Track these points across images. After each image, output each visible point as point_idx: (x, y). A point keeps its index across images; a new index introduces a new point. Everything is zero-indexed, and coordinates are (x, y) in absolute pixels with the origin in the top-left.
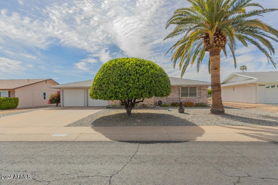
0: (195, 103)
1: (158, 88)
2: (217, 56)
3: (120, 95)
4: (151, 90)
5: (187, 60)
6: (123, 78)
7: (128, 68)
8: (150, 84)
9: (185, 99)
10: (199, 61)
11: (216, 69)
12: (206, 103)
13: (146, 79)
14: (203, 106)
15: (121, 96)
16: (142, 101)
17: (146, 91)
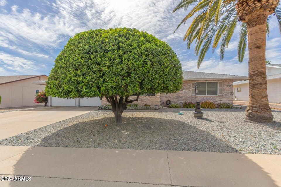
0: (215, 103)
1: (157, 76)
2: (261, 26)
3: (84, 88)
4: (144, 80)
5: (207, 40)
6: (92, 56)
7: (104, 40)
8: (142, 67)
9: (201, 98)
10: (224, 43)
11: (258, 47)
12: (232, 104)
13: (135, 58)
14: (228, 108)
15: (86, 89)
16: (137, 100)
17: (133, 81)
